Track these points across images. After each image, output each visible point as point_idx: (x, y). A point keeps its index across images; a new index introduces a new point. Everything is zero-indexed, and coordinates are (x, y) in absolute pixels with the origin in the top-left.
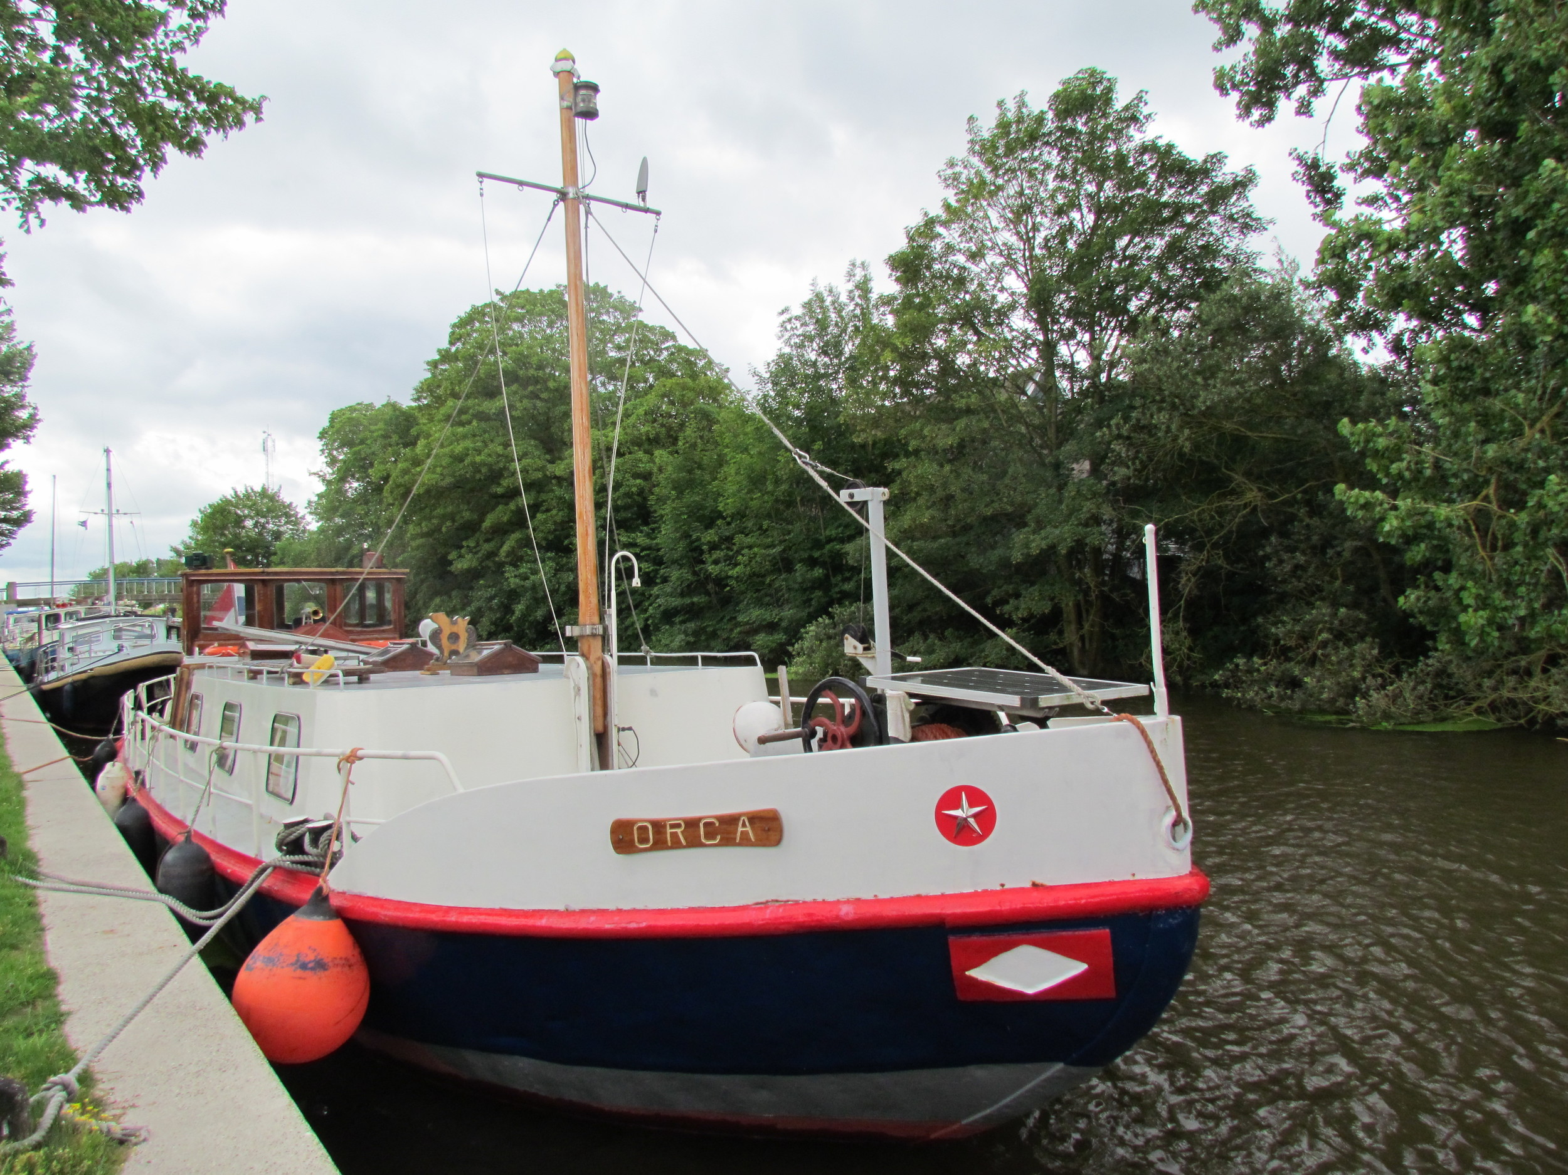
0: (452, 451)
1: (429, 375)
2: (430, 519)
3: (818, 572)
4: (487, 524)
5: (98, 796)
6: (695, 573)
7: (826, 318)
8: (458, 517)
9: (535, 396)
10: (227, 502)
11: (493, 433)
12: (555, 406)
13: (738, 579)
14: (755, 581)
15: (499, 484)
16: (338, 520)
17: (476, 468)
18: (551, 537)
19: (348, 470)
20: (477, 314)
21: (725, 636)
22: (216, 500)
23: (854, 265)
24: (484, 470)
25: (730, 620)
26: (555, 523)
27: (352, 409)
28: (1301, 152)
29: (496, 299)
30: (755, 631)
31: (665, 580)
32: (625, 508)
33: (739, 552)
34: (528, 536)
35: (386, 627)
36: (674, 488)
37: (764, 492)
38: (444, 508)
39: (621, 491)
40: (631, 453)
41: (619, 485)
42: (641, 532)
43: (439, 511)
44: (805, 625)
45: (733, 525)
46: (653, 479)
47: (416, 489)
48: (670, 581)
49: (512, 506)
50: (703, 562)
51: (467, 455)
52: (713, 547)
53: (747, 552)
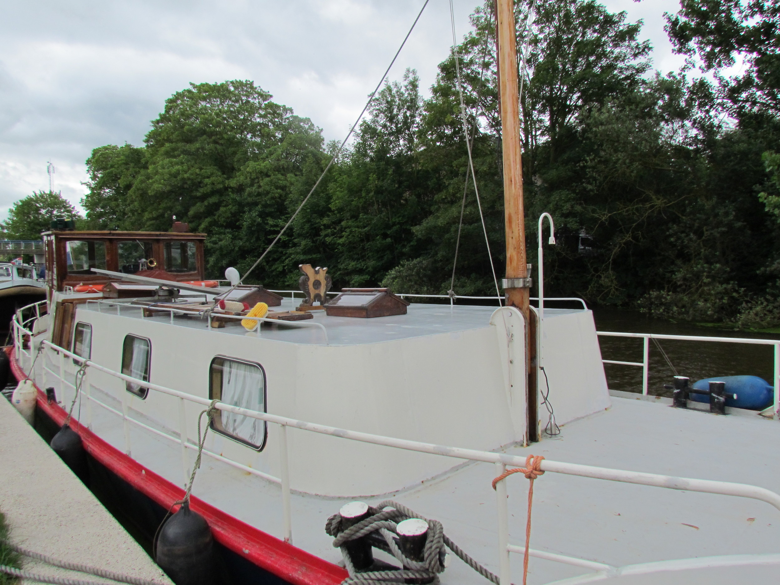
0: (170, 171)
1: (153, 129)
2: (157, 210)
3: (389, 240)
4: (191, 213)
5: (14, 406)
6: (313, 242)
7: (393, 101)
9: (215, 142)
10: (31, 199)
11: (193, 162)
12: (228, 148)
13: (343, 245)
14: (351, 247)
15: (197, 191)
16: (99, 210)
17: (184, 180)
18: (229, 220)
19: (104, 182)
20: (179, 96)
22: (24, 198)
23: (408, 71)
24: (189, 182)
25: (334, 267)
26: (231, 213)
27: (106, 148)
28: (669, 14)
29: (191, 88)
30: (349, 274)
31: (295, 245)
32: (270, 206)
33: (342, 230)
34: (215, 220)
35: (192, 272)
36: (301, 195)
37: (360, 197)
38: (166, 203)
39: (270, 196)
40: (274, 175)
41: (268, 193)
42: (281, 219)
43: (163, 205)
44: (387, 271)
45: (338, 215)
46: (287, 189)
47: (150, 193)
48: (300, 246)
49: (206, 203)
50: (320, 235)
51: (179, 174)
52: (327, 227)
53: (348, 230)
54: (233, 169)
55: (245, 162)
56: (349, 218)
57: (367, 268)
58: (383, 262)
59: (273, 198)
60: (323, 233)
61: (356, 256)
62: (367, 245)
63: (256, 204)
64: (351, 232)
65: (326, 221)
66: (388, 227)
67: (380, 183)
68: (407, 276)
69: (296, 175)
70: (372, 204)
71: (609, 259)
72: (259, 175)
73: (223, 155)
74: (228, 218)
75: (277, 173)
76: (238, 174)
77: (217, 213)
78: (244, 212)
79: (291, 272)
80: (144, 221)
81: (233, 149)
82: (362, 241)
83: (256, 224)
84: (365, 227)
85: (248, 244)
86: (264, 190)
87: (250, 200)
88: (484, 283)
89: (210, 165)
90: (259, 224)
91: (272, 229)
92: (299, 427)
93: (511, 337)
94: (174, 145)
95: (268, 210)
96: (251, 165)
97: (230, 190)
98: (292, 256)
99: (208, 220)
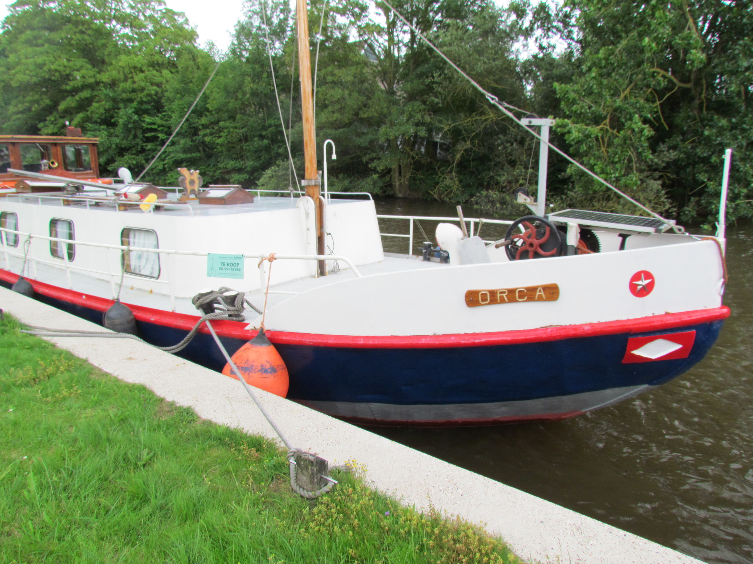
0: (35, 61)
2: (23, 103)
3: (266, 142)
4: (62, 107)
6: (192, 141)
8: (41, 103)
9: (83, 32)
11: (59, 52)
12: (97, 39)
13: (222, 145)
14: (230, 147)
15: (67, 84)
17: (52, 73)
18: (103, 117)
21: (211, 174)
24: (57, 74)
25: (214, 165)
26: (105, 110)
30: (229, 172)
32: (148, 103)
33: (220, 130)
34: (88, 116)
35: (88, 172)
36: (178, 93)
37: (237, 99)
38: (32, 96)
39: (146, 92)
40: (148, 71)
41: (143, 89)
42: (158, 117)
43: (29, 98)
44: (264, 171)
45: (216, 116)
46: (163, 86)
47: (14, 84)
48: (179, 144)
49: (77, 98)
50: (198, 135)
51: (45, 64)
52: (205, 127)
53: (226, 130)
54: (103, 62)
55: (116, 56)
56: (227, 118)
57: (246, 168)
58: (261, 162)
59: (148, 95)
60: (201, 133)
61: (235, 156)
62: (245, 146)
63: (131, 101)
64: (229, 131)
65: (204, 120)
66: (264, 128)
67: (255, 86)
68: (282, 176)
69: (171, 72)
70: (249, 105)
71: (453, 163)
72: (133, 70)
73: (91, 46)
74: (102, 114)
75: (151, 68)
76: (109, 68)
77: (91, 109)
78: (119, 109)
79: (171, 170)
80: (8, 114)
81: (103, 41)
82: (240, 141)
83: (132, 121)
84: (242, 128)
85: (124, 141)
86: (139, 86)
87: (124, 96)
88: (351, 182)
89: (78, 57)
90: (135, 122)
91: (149, 127)
92: (176, 253)
93: (308, 215)
94: (35, 33)
95: (145, 107)
96: (123, 60)
97: (102, 85)
98: (172, 155)
99: (81, 115)
